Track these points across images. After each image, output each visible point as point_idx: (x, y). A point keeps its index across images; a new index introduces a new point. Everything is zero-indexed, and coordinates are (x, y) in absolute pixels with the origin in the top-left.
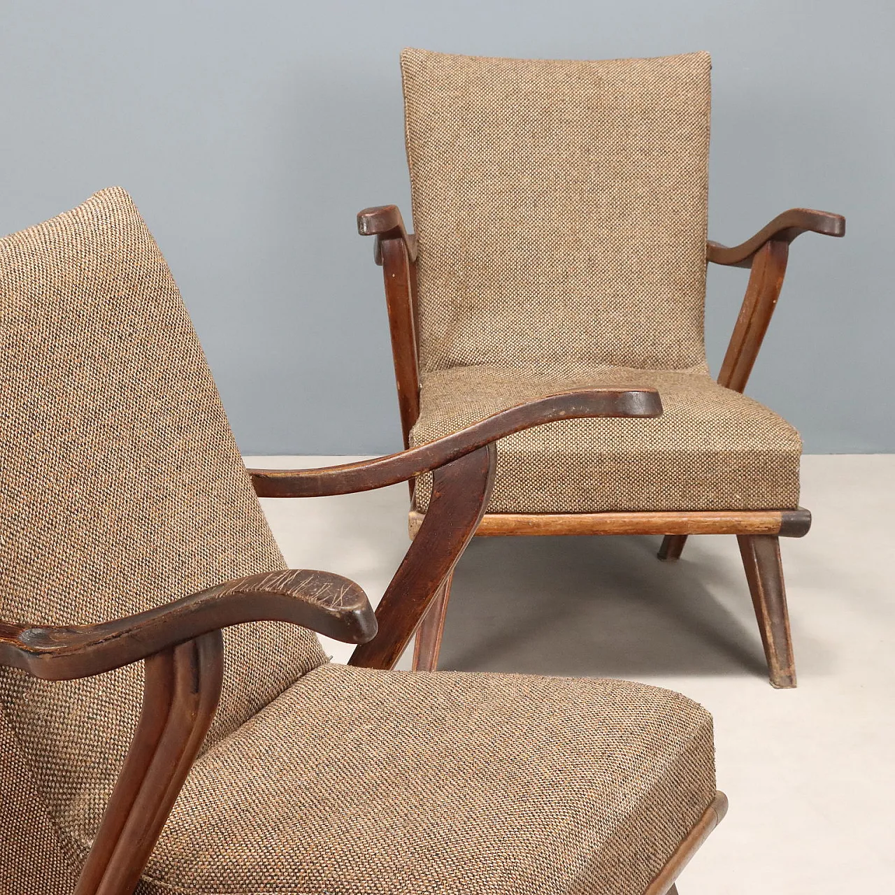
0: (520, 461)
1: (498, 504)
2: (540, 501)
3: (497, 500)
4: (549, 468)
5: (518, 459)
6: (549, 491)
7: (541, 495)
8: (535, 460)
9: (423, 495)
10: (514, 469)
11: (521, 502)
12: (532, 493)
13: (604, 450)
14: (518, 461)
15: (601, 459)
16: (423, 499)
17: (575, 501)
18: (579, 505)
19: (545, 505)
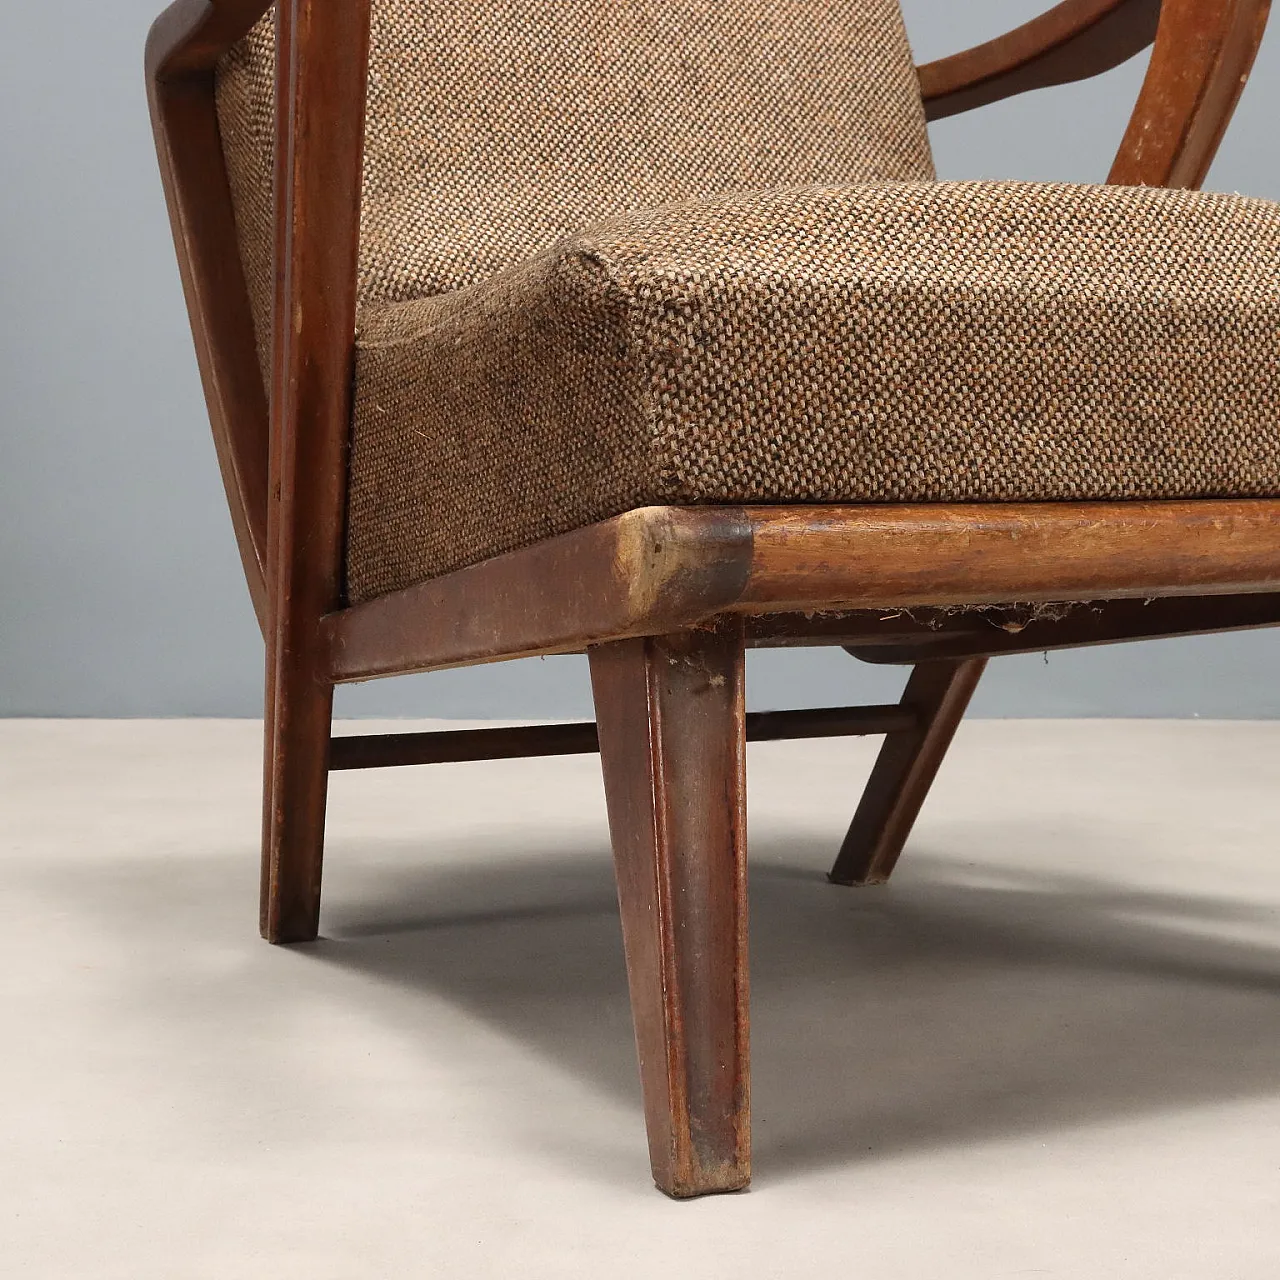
0: (960, 319)
1: (914, 466)
2: (1032, 458)
3: (910, 452)
4: (1041, 346)
5: (953, 312)
6: (1048, 423)
7: (1031, 437)
8: (1002, 319)
9: (681, 433)
10: (946, 347)
11: (979, 460)
12: (1005, 432)
13: (1178, 294)
14: (955, 318)
15: (1173, 324)
16: (685, 450)
17: (1121, 459)
18: (1136, 473)
19: (1048, 472)
